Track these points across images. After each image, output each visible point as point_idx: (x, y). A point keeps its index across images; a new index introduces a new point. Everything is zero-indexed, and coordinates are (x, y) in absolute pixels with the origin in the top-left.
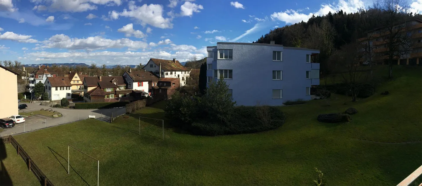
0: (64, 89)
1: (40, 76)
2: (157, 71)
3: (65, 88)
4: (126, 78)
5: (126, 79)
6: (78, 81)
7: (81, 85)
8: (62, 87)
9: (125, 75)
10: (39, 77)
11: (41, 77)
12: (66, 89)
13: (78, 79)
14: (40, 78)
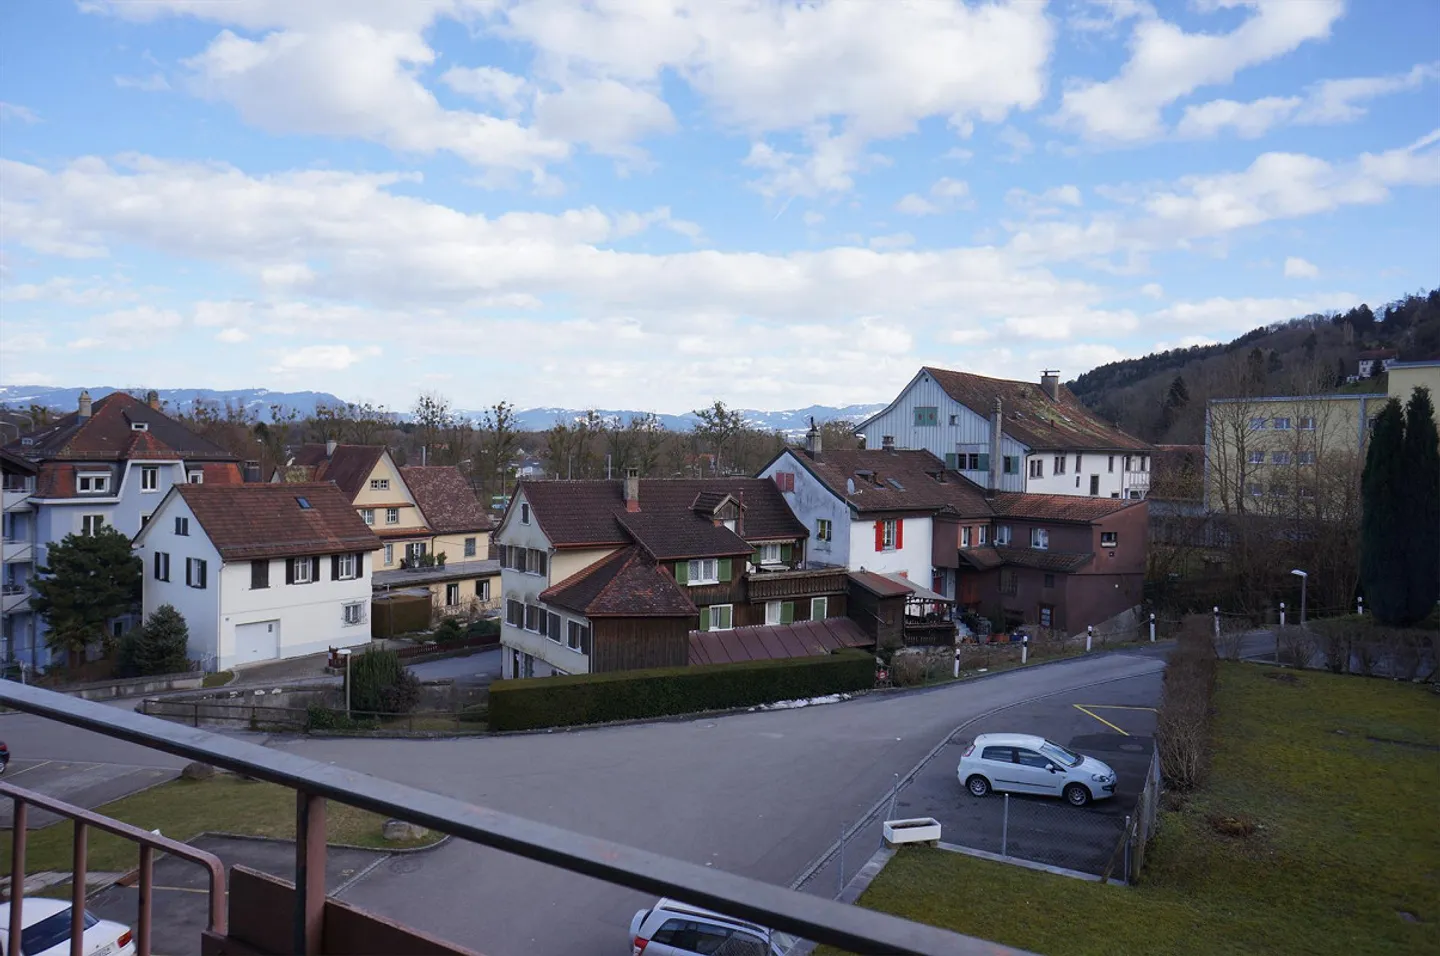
0: (316, 577)
1: (93, 475)
2: (967, 451)
3: (325, 566)
4: (791, 488)
5: (789, 497)
6: (393, 509)
7: (414, 541)
8: (301, 561)
9: (780, 475)
10: (85, 484)
11: (99, 483)
12: (335, 576)
13: (397, 493)
14: (92, 489)
